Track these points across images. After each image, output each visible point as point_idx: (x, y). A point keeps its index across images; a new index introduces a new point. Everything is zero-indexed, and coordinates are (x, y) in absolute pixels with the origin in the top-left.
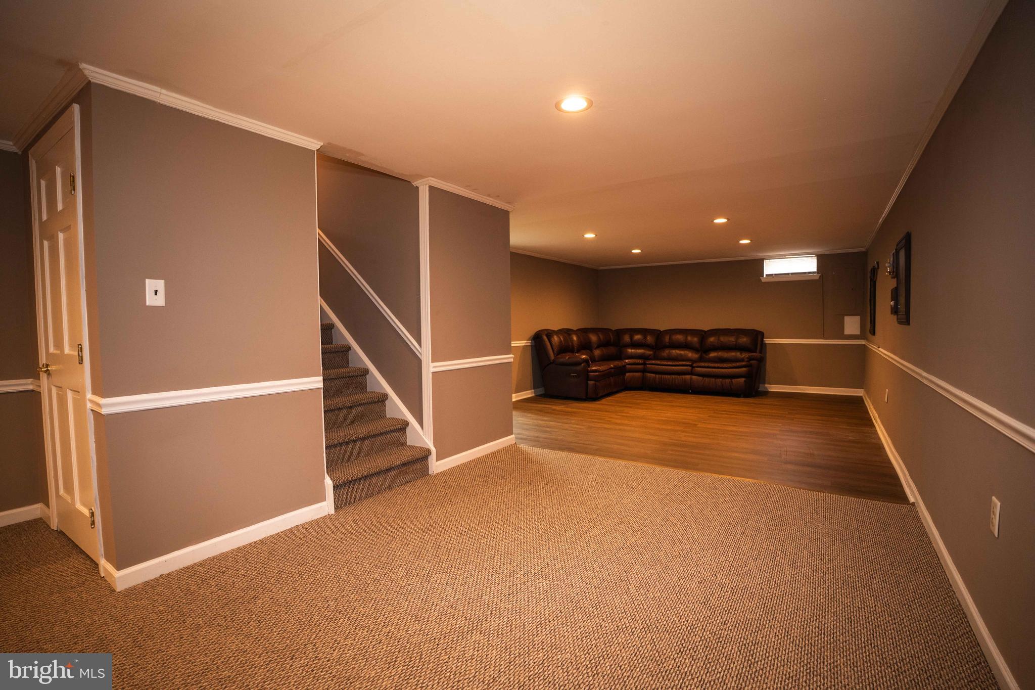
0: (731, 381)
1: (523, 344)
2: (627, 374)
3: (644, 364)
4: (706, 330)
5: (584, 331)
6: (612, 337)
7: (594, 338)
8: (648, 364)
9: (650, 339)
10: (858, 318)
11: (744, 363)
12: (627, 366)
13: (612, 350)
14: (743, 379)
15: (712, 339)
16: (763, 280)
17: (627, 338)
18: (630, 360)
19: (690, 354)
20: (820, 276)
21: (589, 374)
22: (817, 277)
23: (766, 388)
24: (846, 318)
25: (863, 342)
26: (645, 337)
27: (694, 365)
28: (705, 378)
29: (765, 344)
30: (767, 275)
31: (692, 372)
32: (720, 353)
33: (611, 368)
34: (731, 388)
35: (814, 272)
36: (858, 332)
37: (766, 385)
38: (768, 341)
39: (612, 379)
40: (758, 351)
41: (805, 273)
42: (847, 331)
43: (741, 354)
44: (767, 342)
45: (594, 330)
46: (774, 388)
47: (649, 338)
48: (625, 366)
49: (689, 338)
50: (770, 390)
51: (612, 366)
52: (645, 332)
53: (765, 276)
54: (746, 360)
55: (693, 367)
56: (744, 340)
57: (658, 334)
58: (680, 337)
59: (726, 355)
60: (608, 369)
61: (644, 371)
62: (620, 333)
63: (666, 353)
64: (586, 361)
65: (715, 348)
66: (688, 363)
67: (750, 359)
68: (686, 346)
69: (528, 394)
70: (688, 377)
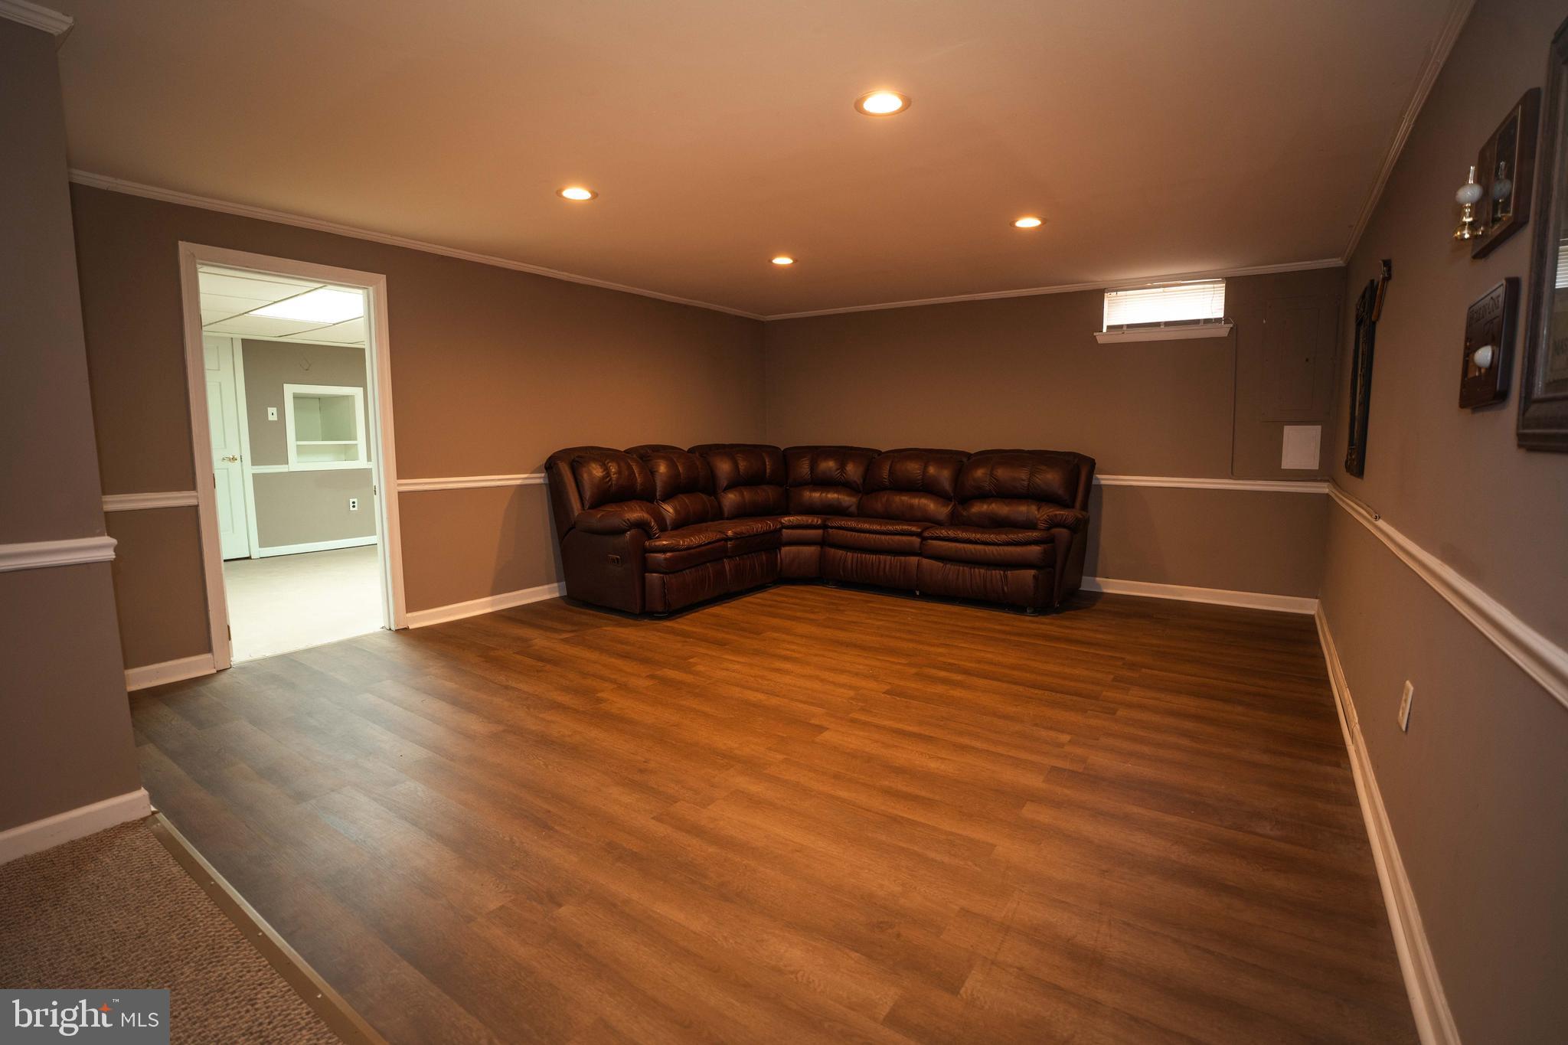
0: (1006, 576)
1: (518, 482)
2: (785, 550)
3: (824, 527)
4: (973, 453)
5: (705, 452)
6: (768, 467)
7: (724, 467)
8: (832, 528)
9: (853, 471)
10: (1315, 431)
11: (1035, 534)
12: (784, 530)
13: (767, 494)
14: (1030, 573)
15: (980, 473)
16: (1101, 339)
17: (804, 468)
18: (799, 518)
19: (930, 505)
20: (1231, 328)
21: (647, 555)
22: (1224, 331)
23: (1098, 585)
24: (1287, 429)
25: (1323, 488)
26: (842, 467)
27: (926, 534)
28: (948, 566)
29: (1100, 487)
30: (1109, 327)
31: (920, 548)
32: (993, 505)
33: (728, 539)
34: (1003, 590)
35: (1218, 320)
36: (1313, 464)
37: (1098, 579)
38: (1105, 479)
39: (727, 564)
40: (1078, 504)
41: (1196, 322)
42: (1288, 462)
43: (1038, 510)
44: (1103, 482)
45: (728, 450)
46: (1114, 587)
47: (850, 468)
48: (780, 530)
49: (932, 470)
50: (1105, 591)
51: (730, 533)
52: (843, 454)
53: (1105, 330)
54: (1042, 525)
55: (924, 539)
56: (1051, 479)
57: (869, 458)
58: (913, 468)
59: (1001, 509)
60: (709, 543)
61: (823, 543)
62: (787, 458)
63: (880, 502)
64: (641, 525)
65: (984, 496)
66: (914, 529)
67: (1054, 524)
68: (928, 488)
69: (544, 593)
70: (914, 560)
